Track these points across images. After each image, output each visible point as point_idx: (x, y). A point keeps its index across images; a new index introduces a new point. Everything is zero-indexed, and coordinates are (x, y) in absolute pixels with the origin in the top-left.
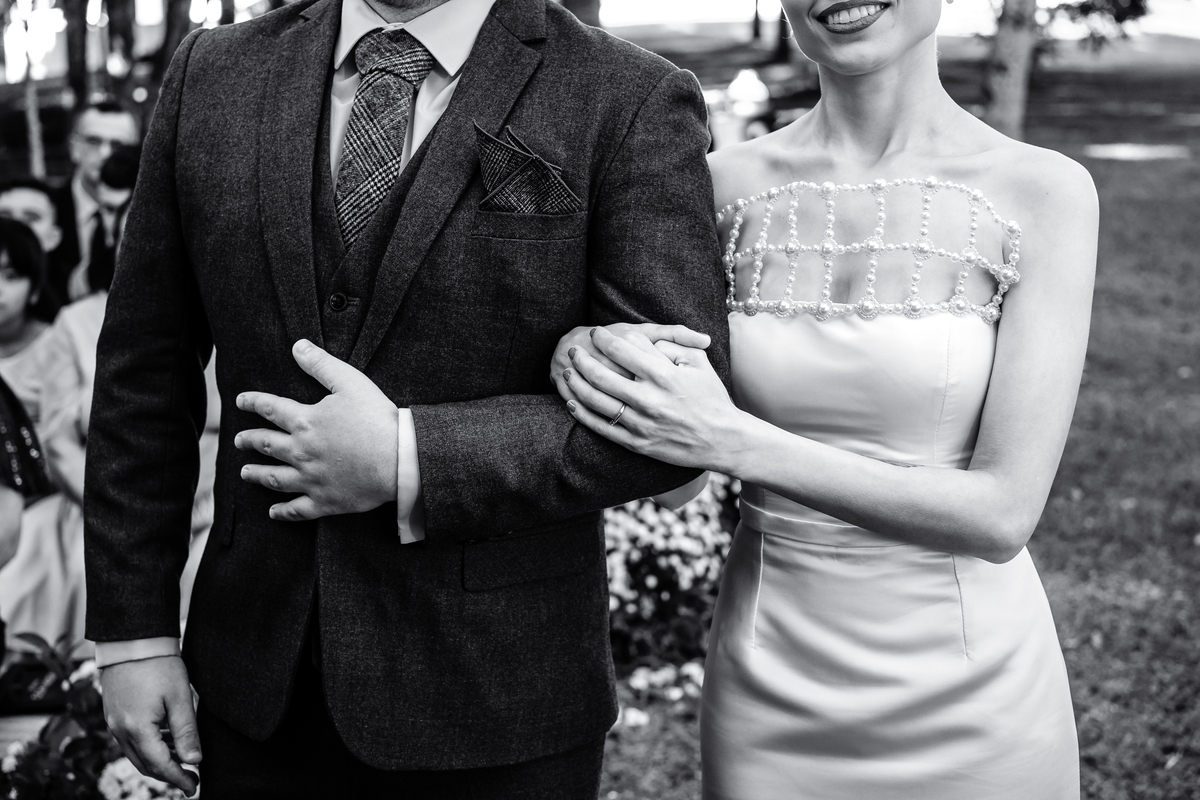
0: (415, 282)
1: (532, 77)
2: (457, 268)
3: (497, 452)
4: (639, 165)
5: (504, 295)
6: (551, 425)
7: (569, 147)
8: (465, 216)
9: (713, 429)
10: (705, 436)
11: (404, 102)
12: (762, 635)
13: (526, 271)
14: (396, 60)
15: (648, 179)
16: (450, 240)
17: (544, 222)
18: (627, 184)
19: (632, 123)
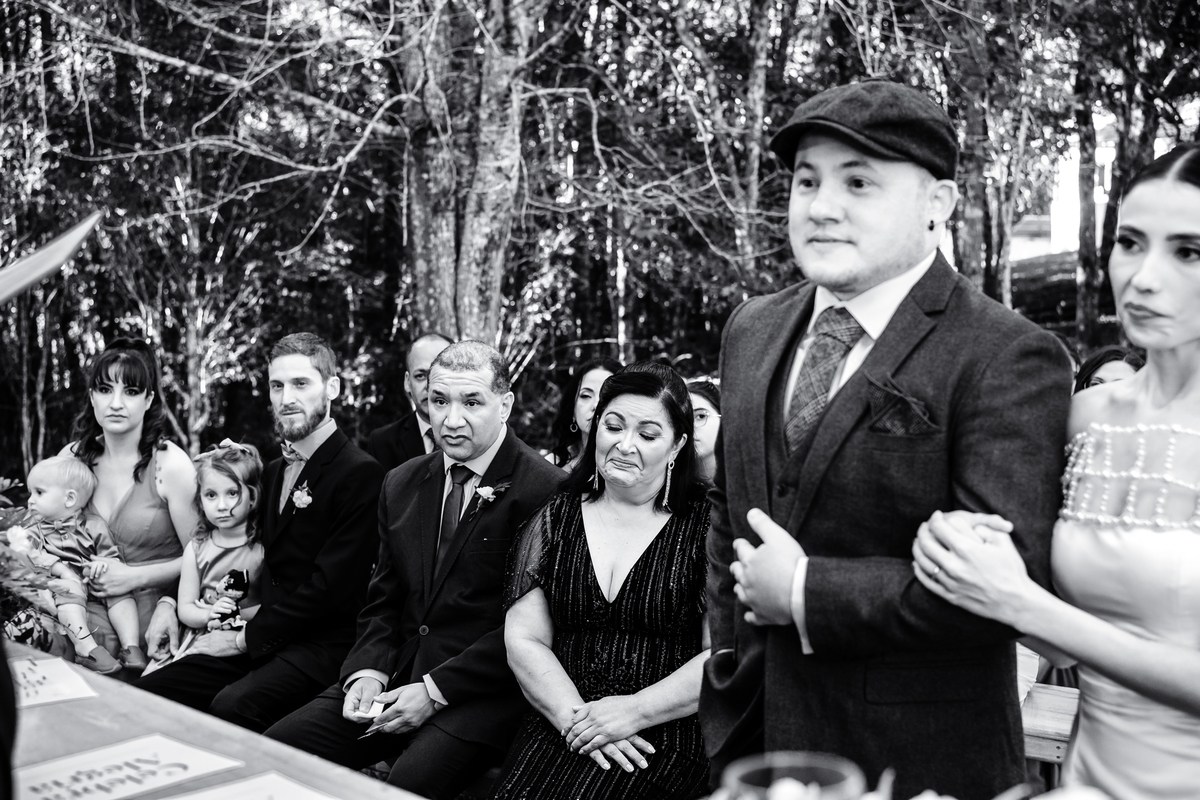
0: (824, 479)
1: (924, 339)
2: (852, 471)
3: (856, 594)
4: (984, 402)
5: (883, 492)
6: (897, 578)
7: (936, 387)
8: (860, 435)
9: (1000, 592)
10: (994, 596)
11: (836, 356)
12: (1078, 771)
13: (897, 474)
14: (836, 327)
15: (991, 411)
16: (848, 451)
17: (910, 441)
18: (975, 414)
19: (984, 371)
